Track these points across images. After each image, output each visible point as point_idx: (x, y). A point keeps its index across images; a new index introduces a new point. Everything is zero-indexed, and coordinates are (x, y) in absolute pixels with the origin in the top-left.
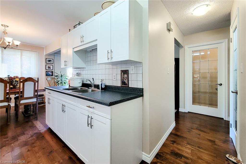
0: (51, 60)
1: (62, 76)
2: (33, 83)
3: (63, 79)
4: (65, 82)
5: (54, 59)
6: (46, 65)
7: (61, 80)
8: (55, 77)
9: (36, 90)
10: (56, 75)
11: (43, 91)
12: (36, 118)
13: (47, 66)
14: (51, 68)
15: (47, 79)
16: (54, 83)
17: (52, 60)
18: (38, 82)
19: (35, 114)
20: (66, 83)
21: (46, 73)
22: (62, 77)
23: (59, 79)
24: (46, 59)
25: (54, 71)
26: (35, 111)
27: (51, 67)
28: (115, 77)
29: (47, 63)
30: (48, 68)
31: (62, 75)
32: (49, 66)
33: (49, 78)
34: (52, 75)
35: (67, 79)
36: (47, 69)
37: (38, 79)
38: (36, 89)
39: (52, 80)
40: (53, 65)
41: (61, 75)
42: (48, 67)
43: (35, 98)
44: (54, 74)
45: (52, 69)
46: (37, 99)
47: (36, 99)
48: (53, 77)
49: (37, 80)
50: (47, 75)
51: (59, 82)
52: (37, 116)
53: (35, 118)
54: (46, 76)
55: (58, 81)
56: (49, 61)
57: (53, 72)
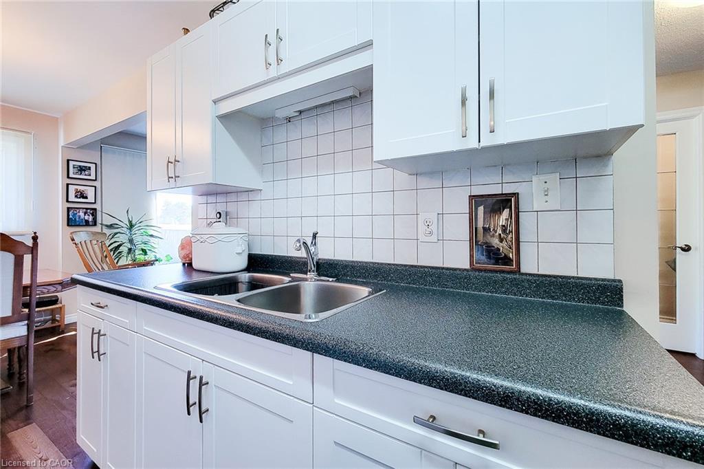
0: (90, 168)
1: (131, 226)
2: (10, 258)
3: (138, 239)
4: (143, 246)
5: (99, 163)
6: (68, 185)
7: (131, 241)
8: (106, 231)
9: (25, 288)
10: (108, 221)
11: (59, 288)
12: (24, 411)
13: (72, 189)
14: (86, 198)
15: (73, 240)
16: (102, 252)
17: (93, 167)
18: (34, 250)
19: (21, 385)
20: (148, 252)
21: (68, 215)
22: (134, 230)
23: (122, 238)
24: (68, 161)
25: (99, 208)
26: (20, 374)
27: (90, 192)
28: (434, 228)
29: (71, 175)
30: (76, 196)
31: (134, 222)
32: (80, 188)
33: (82, 235)
34: (95, 224)
35: (152, 236)
36: (72, 198)
37: (35, 238)
38: (26, 280)
39: (94, 242)
40: (97, 184)
41: (130, 222)
42: (77, 191)
43: (20, 323)
44: (99, 221)
45: (91, 199)
46: (28, 325)
47: (26, 327)
48: (97, 229)
49: (30, 243)
50: (71, 222)
51: (124, 249)
52: (29, 400)
53: (21, 409)
54: (68, 225)
55: (116, 245)
56: (82, 170)
57: (95, 209)
